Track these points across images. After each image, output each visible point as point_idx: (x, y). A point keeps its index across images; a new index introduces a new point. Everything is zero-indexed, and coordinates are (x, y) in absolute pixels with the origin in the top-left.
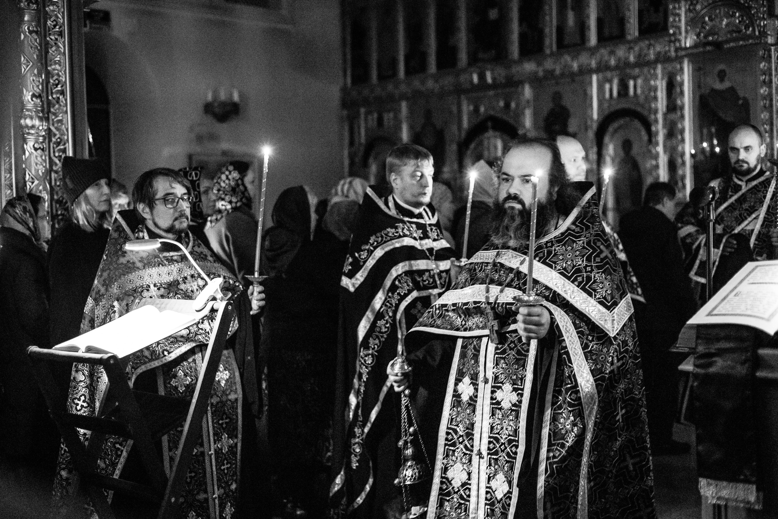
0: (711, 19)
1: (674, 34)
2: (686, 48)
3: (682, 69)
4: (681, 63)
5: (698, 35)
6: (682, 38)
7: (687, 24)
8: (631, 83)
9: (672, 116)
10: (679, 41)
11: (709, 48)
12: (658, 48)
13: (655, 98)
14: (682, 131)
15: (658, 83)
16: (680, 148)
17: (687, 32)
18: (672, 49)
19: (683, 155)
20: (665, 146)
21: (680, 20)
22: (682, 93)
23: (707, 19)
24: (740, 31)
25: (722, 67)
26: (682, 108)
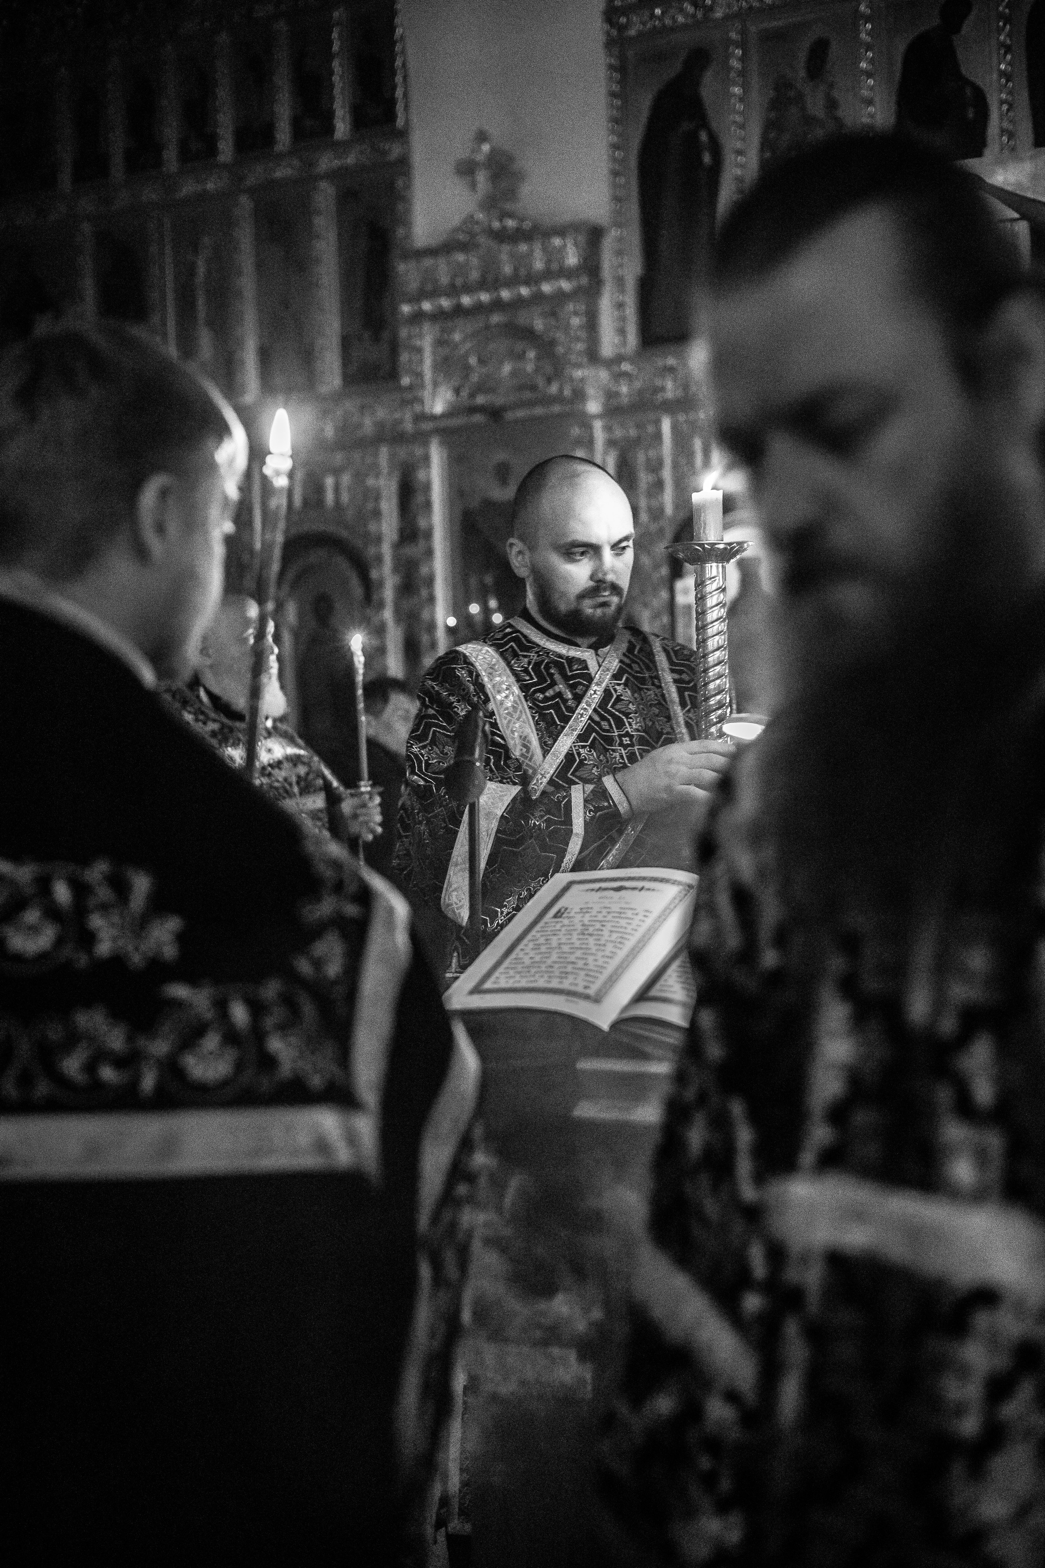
0: (481, 361)
1: (411, 388)
2: (433, 418)
3: (427, 459)
4: (426, 444)
5: (457, 391)
6: (426, 394)
7: (436, 367)
8: (329, 481)
9: (410, 551)
10: (421, 401)
11: (478, 418)
12: (381, 413)
13: (377, 514)
14: (430, 581)
15: (382, 482)
16: (425, 615)
17: (436, 384)
18: (408, 416)
19: (431, 627)
20: (397, 611)
21: (421, 361)
22: (428, 505)
23: (473, 361)
24: (533, 388)
25: (501, 456)
26: (428, 534)
